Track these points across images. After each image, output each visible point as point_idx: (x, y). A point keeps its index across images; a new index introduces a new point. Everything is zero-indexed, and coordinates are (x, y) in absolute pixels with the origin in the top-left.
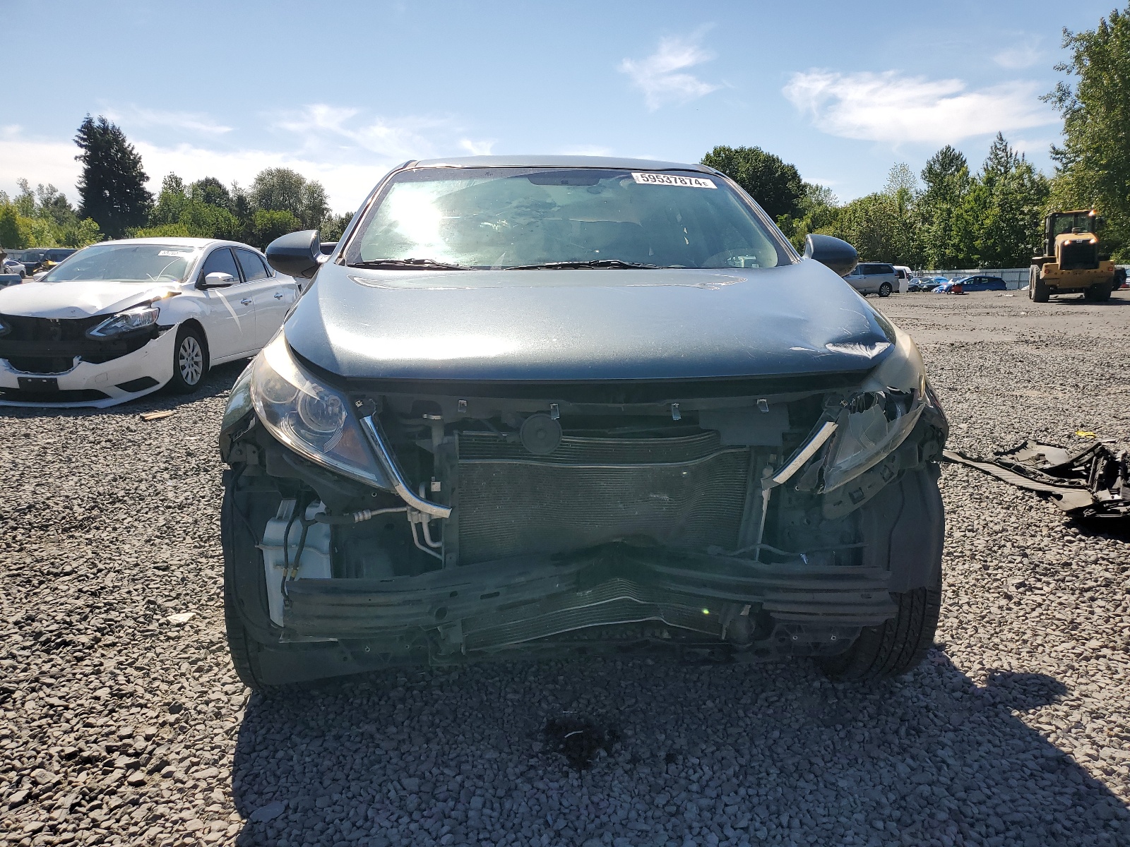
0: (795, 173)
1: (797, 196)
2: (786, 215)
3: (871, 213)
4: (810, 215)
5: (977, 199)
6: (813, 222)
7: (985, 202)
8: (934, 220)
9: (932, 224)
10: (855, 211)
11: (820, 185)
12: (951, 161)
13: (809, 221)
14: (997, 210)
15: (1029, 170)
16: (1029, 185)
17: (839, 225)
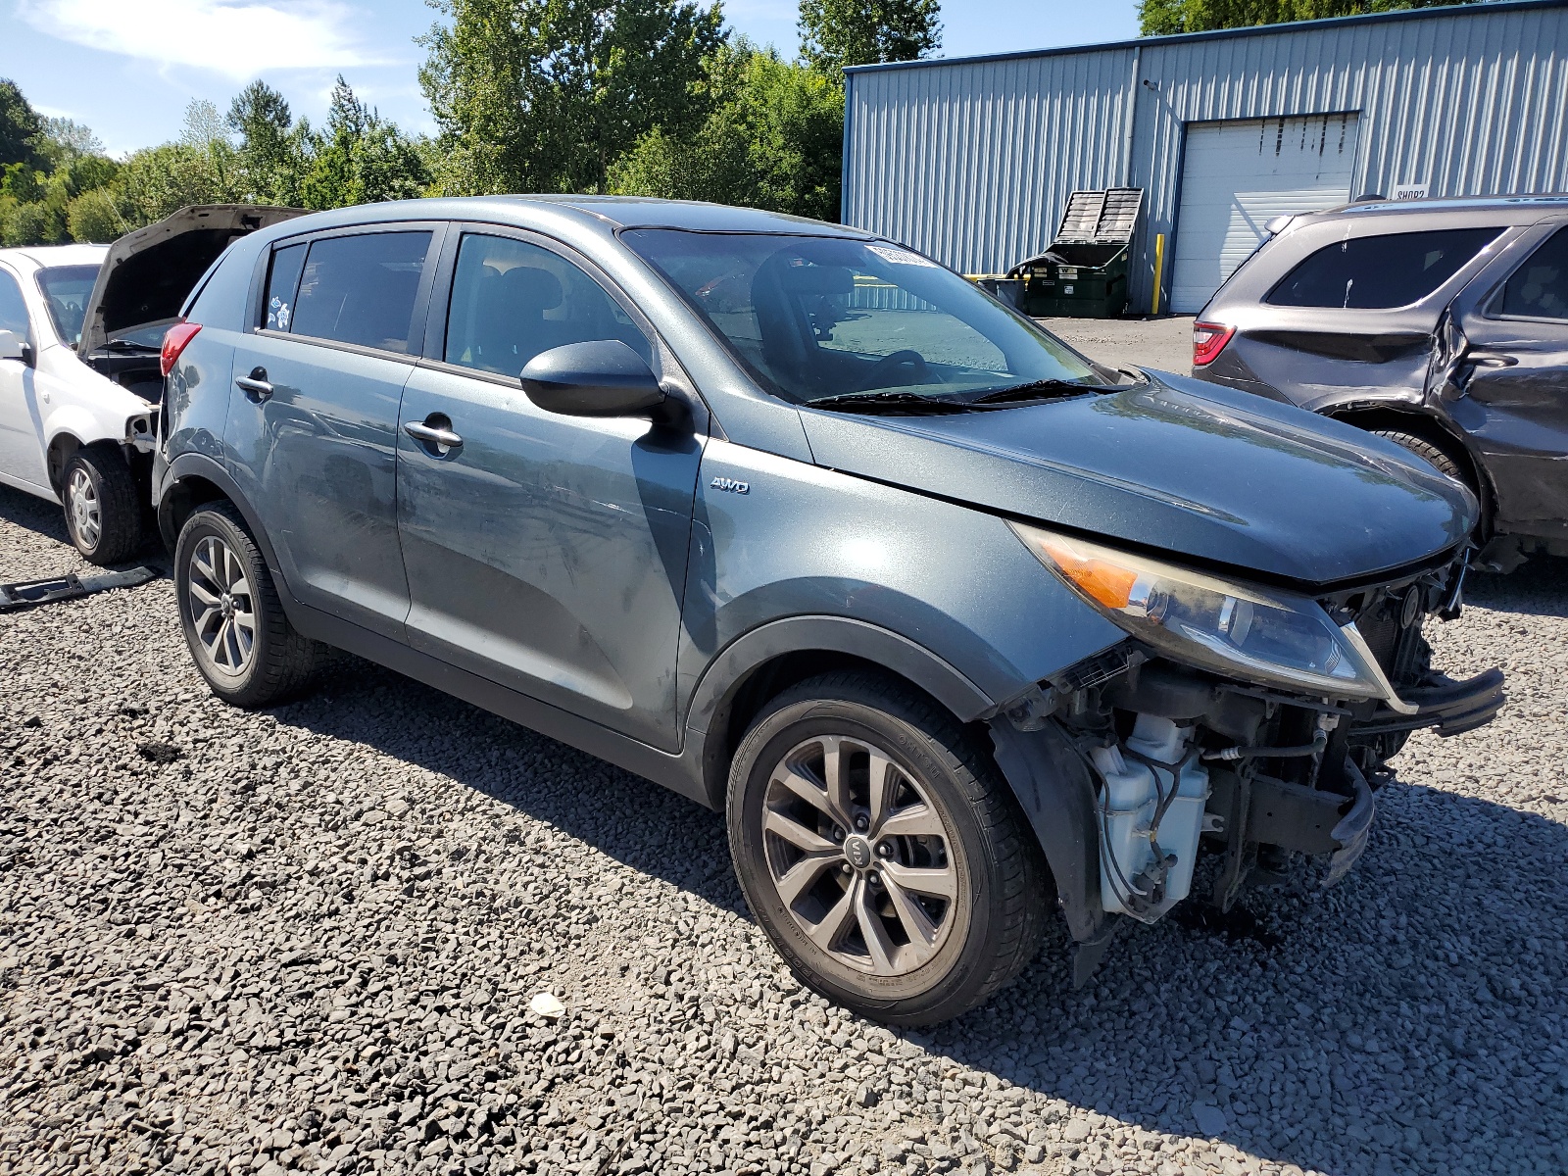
0: (17, 95)
1: (29, 134)
2: (19, 165)
3: (174, 173)
4: (68, 167)
5: (331, 165)
6: (74, 180)
7: (342, 170)
8: (274, 190)
9: (271, 196)
10: (148, 169)
11: (67, 119)
12: (267, 104)
13: (67, 178)
14: (359, 182)
15: (391, 131)
16: (394, 151)
17: (123, 188)
